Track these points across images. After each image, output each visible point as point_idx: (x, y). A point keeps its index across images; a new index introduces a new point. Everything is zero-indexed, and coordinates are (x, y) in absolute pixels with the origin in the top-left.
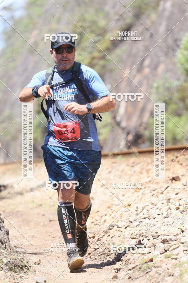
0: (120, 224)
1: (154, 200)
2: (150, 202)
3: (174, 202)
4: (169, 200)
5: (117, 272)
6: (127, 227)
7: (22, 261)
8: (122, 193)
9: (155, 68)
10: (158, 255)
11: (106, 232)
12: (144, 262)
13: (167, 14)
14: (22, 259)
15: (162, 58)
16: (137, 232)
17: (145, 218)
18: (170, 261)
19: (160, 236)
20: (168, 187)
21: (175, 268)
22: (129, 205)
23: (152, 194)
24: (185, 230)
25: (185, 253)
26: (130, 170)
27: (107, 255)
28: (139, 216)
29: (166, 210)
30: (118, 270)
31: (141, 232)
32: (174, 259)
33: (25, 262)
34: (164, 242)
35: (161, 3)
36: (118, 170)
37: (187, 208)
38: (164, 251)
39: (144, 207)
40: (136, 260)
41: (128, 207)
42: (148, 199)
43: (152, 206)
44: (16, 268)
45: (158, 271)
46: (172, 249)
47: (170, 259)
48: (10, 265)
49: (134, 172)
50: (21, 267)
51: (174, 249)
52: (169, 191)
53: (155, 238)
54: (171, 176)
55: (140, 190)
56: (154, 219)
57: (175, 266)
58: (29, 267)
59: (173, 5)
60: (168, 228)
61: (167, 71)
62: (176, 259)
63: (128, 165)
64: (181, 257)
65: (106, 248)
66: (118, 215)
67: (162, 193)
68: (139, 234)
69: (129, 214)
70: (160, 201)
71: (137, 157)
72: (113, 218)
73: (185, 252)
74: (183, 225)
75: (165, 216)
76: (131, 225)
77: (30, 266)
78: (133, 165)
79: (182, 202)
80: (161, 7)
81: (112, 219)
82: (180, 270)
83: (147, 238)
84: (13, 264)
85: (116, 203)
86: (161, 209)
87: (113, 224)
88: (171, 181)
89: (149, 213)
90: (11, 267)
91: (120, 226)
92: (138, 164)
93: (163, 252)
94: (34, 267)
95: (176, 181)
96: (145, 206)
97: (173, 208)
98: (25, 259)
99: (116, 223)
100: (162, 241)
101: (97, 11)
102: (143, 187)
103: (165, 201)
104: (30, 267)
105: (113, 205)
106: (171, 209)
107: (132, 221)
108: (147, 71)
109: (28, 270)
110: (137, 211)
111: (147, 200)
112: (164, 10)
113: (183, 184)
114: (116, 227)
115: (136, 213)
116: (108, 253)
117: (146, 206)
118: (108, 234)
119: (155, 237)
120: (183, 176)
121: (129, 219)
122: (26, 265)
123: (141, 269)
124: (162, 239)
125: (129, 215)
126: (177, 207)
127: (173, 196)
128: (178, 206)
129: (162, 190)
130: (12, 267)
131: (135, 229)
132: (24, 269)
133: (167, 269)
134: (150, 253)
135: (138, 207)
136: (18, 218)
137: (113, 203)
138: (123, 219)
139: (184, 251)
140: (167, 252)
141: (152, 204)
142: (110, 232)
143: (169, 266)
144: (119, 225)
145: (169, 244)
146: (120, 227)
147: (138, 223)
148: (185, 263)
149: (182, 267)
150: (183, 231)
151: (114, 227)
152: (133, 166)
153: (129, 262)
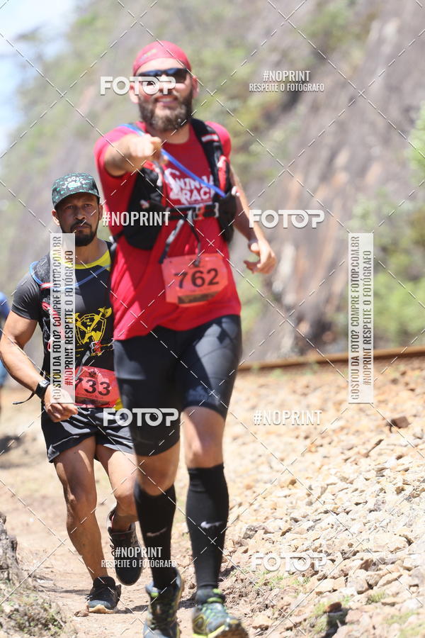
0: (271, 526)
1: (349, 470)
2: (338, 474)
3: (392, 475)
4: (380, 472)
5: (261, 634)
6: (287, 531)
7: (45, 610)
8: (278, 455)
9: (360, 171)
10: (352, 595)
11: (238, 543)
12: (321, 613)
13: (387, 49)
14: (45, 605)
15: (377, 150)
16: (307, 544)
17: (326, 512)
18: (378, 610)
19: (358, 552)
20: (380, 441)
21: (390, 625)
22: (293, 483)
23: (345, 457)
24: (416, 538)
25: (413, 593)
26: (299, 402)
27: (240, 596)
28: (314, 506)
29: (375, 495)
30: (262, 630)
31: (317, 543)
32: (388, 604)
33: (52, 611)
34: (366, 566)
35: (375, 26)
36: (272, 403)
37: (420, 488)
38: (366, 586)
39: (326, 486)
40: (304, 607)
41: (291, 486)
42: (336, 468)
43: (343, 485)
44: (32, 624)
45: (352, 631)
46: (385, 582)
47: (379, 604)
48: (19, 618)
49: (308, 407)
50: (44, 621)
51: (389, 582)
52: (383, 452)
53: (349, 558)
54: (390, 416)
55: (320, 449)
56: (348, 513)
57: (389, 621)
58: (62, 624)
59: (400, 31)
60: (377, 535)
61: (387, 178)
62: (393, 605)
63: (294, 392)
64: (405, 601)
65: (237, 580)
66: (267, 504)
67: (367, 456)
68: (313, 547)
69: (292, 503)
70: (361, 474)
71: (315, 373)
72: (255, 510)
73: (414, 589)
74: (411, 528)
75: (372, 508)
76: (296, 527)
77: (64, 620)
78: (306, 391)
79: (409, 477)
80: (373, 35)
81: (254, 513)
82: (401, 631)
83: (330, 557)
84: (26, 615)
85: (266, 477)
86: (363, 491)
87: (255, 524)
88: (388, 428)
89: (336, 501)
90: (21, 622)
91: (270, 529)
92: (315, 389)
93: (364, 589)
94: (73, 623)
95: (400, 428)
96: (328, 485)
97: (391, 489)
98: (54, 605)
99: (261, 524)
100: (362, 565)
101: (230, 44)
102: (325, 441)
103: (372, 475)
104: (65, 622)
105: (257, 481)
106: (385, 492)
107: (299, 518)
108: (342, 178)
109: (60, 628)
110: (309, 495)
111: (333, 471)
112: (381, 41)
113: (414, 435)
114: (261, 532)
115: (307, 499)
116: (242, 590)
117: (331, 484)
118: (243, 549)
119: (346, 556)
120: (415, 416)
121: (291, 513)
122: (56, 617)
123: (313, 627)
124: (362, 559)
125: (290, 505)
126: (399, 487)
127: (391, 462)
128: (400, 484)
129: (367, 449)
130: (23, 624)
131: (304, 536)
132: (51, 626)
133: (371, 626)
134: (335, 591)
135: (312, 487)
136: (44, 510)
137: (259, 477)
138: (277, 514)
139: (411, 586)
140: (372, 589)
141: (344, 479)
142: (248, 544)
143: (377, 620)
144: (268, 526)
145: (377, 570)
146: (270, 533)
147: (311, 523)
148: (413, 614)
149: (405, 622)
150: (410, 542)
151: (256, 531)
152: (305, 395)
153: (288, 610)
